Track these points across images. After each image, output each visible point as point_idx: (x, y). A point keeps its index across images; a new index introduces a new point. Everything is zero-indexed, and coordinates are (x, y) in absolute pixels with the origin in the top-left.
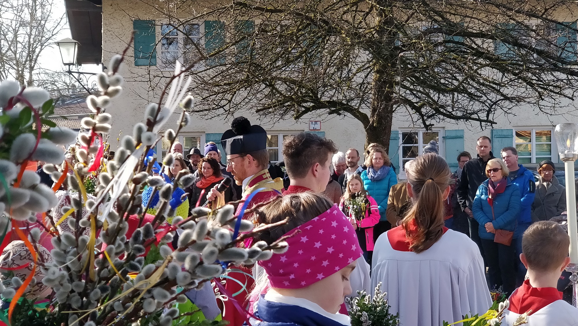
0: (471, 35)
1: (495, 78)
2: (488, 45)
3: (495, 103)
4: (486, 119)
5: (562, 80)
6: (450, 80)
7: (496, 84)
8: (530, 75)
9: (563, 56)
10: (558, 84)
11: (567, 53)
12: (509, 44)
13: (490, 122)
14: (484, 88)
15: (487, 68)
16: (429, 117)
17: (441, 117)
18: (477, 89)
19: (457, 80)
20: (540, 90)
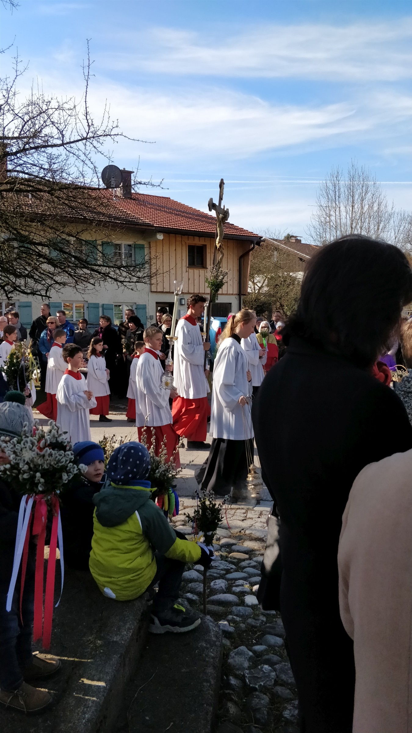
0: (35, 244)
1: (50, 270)
2: (45, 251)
3: (50, 286)
4: (45, 295)
5: (88, 274)
6: (23, 270)
7: (51, 274)
8: (70, 270)
9: (88, 260)
10: (86, 276)
11: (90, 258)
12: (57, 251)
13: (48, 297)
14: (43, 276)
15: (45, 264)
16: (10, 292)
17: (18, 292)
18: (39, 276)
19: (27, 270)
20: (76, 278)
